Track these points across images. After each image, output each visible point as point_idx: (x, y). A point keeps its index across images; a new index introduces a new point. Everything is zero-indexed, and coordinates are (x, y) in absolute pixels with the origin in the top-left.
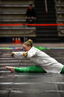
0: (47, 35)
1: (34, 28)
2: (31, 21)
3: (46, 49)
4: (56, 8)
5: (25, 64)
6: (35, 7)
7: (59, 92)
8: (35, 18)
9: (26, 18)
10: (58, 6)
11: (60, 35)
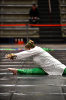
0: (51, 36)
1: (37, 29)
2: (34, 21)
3: (50, 51)
4: (60, 8)
5: (28, 66)
6: (39, 7)
7: (64, 95)
8: (38, 18)
9: (29, 18)
10: (62, 5)
11: (64, 36)
